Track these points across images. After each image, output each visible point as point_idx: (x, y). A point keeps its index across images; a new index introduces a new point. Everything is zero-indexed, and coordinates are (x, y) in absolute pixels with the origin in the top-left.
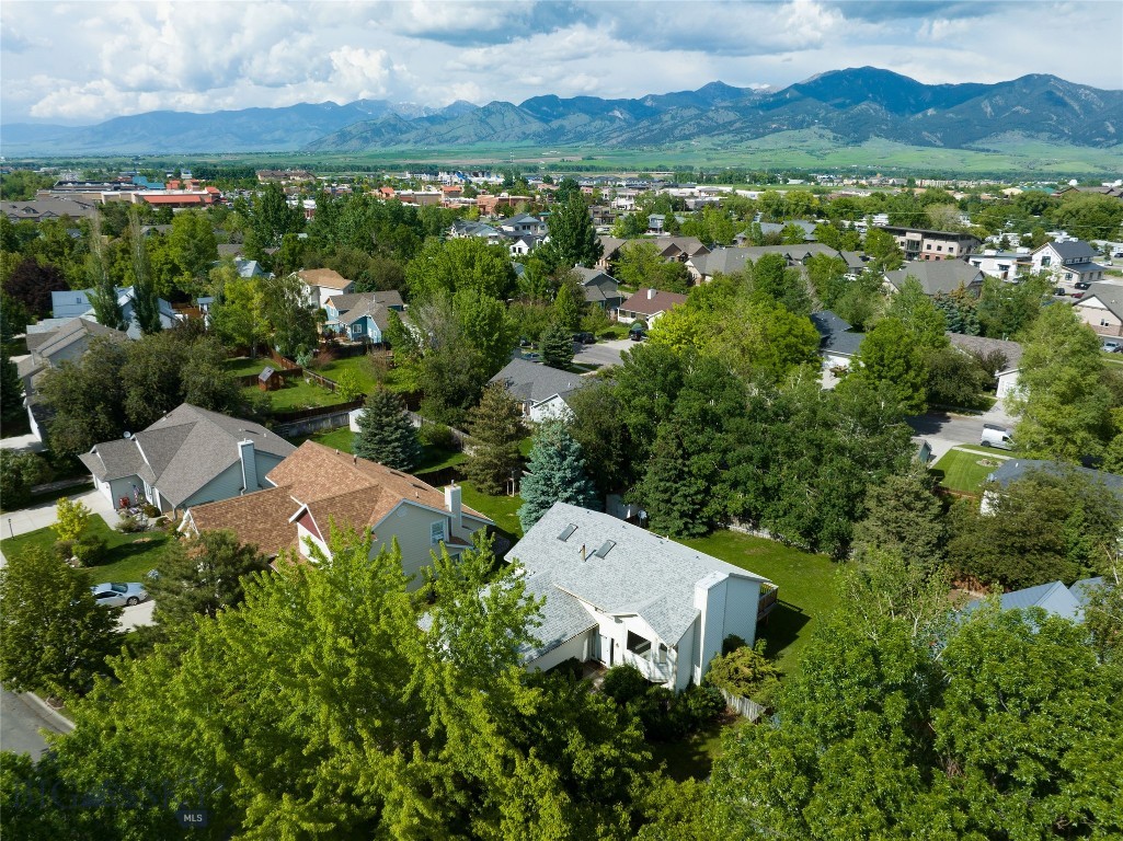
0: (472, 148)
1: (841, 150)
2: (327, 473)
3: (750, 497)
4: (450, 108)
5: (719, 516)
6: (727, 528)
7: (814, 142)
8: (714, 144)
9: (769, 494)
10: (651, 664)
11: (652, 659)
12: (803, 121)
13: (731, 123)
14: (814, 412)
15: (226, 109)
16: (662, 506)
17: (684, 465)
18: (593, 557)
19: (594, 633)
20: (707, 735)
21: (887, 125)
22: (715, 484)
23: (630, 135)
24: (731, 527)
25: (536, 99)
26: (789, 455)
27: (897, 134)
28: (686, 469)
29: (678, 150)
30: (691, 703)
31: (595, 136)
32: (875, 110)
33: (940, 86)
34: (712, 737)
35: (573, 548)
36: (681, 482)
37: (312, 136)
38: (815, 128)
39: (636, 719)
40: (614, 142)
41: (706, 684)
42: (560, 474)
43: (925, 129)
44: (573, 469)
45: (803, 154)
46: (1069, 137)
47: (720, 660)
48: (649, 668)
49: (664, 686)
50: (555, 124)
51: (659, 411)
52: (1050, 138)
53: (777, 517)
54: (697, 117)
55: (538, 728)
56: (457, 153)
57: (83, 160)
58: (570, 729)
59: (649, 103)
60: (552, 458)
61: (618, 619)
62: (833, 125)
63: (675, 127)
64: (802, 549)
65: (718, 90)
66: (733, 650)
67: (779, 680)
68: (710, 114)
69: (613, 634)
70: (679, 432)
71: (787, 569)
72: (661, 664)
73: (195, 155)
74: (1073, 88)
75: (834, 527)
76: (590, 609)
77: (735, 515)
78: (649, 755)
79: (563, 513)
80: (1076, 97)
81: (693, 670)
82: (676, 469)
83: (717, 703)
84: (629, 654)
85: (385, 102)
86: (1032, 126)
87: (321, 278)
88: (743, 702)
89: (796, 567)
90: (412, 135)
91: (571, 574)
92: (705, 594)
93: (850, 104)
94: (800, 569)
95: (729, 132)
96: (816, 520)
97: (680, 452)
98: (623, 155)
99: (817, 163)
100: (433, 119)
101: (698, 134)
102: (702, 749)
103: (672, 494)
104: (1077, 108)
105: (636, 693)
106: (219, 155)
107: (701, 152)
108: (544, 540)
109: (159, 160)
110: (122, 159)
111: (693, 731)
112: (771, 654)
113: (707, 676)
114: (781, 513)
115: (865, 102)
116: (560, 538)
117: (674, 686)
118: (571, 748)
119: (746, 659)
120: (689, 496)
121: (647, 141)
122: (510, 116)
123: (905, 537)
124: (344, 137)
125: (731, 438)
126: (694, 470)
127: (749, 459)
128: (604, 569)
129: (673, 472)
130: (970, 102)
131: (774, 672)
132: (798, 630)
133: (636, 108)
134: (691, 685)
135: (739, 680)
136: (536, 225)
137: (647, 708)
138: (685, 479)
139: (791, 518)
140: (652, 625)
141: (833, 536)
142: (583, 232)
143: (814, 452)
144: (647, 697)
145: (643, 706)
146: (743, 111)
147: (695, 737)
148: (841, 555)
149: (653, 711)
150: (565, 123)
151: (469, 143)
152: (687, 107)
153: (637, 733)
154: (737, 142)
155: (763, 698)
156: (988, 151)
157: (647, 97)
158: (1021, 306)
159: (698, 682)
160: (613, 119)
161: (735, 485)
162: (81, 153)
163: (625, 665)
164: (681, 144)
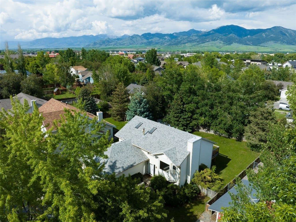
0: (128, 46)
1: (226, 46)
2: (55, 107)
3: (207, 119)
4: (123, 36)
5: (196, 126)
6: (198, 131)
7: (218, 44)
8: (192, 45)
9: (214, 117)
10: (170, 174)
11: (170, 172)
12: (215, 39)
13: (196, 40)
14: (230, 87)
15: (65, 37)
16: (176, 122)
17: (183, 108)
18: (148, 133)
19: (147, 163)
20: (193, 204)
21: (237, 40)
22: (195, 115)
23: (170, 43)
24: (200, 131)
25: (145, 34)
26: (220, 103)
27: (240, 42)
28: (184, 109)
29: (182, 47)
30: (186, 191)
31: (160, 43)
32: (234, 36)
33: (251, 30)
34: (195, 205)
35: (140, 131)
36: (183, 114)
37: (87, 44)
38: (218, 41)
39: (160, 198)
40: (165, 45)
41: (192, 183)
42: (140, 109)
43: (247, 41)
44: (144, 108)
45: (215, 47)
46: (286, 43)
47: (198, 173)
48: (169, 176)
49: (175, 184)
50: (150, 40)
51: (174, 90)
52: (281, 43)
53: (216, 126)
54: (187, 38)
55: (107, 201)
56: (124, 48)
57: (27, 50)
58: (124, 202)
59: (175, 35)
60: (137, 104)
61: (156, 156)
62: (223, 40)
63: (182, 41)
64: (225, 137)
65: (192, 31)
66: (203, 170)
67: (221, 182)
68: (191, 37)
69: (155, 162)
70: (181, 96)
71: (220, 143)
72: (173, 175)
73: (57, 48)
74: (287, 30)
75: (237, 128)
76: (146, 153)
77: (201, 126)
78: (165, 215)
79: (138, 119)
80: (288, 32)
81: (187, 178)
82: (180, 109)
83: (197, 191)
84: (161, 171)
85: (106, 35)
86: (276, 40)
87: (79, 68)
88: (208, 191)
89: (224, 143)
90: (113, 43)
91: (139, 140)
92: (192, 144)
93: (227, 35)
94: (225, 143)
95: (196, 42)
96: (231, 125)
97: (182, 103)
98: (168, 48)
99: (220, 50)
100: (119, 39)
101: (188, 42)
102: (191, 211)
103: (179, 118)
104: (288, 35)
105: (163, 187)
106: (63, 48)
107: (188, 47)
108: (130, 128)
109: (47, 50)
110: (38, 49)
111: (187, 203)
112: (218, 172)
113: (193, 180)
114: (218, 124)
115: (232, 34)
116: (136, 127)
117: (179, 184)
118: (123, 212)
119: (209, 173)
120: (185, 118)
121: (174, 44)
122: (139, 38)
123: (265, 129)
124: (95, 44)
125: (200, 98)
126: (187, 109)
127: (207, 105)
128: (152, 137)
129: (180, 110)
130: (259, 34)
131: (220, 179)
132: (227, 163)
133: (171, 36)
134: (186, 183)
135: (206, 181)
136: (143, 60)
137: (167, 193)
138: (184, 113)
139: (222, 125)
140: (170, 158)
141: (237, 131)
142: (155, 58)
143: (230, 101)
144: (167, 188)
145: (166, 192)
146: (200, 37)
147: (188, 205)
148: (239, 139)
149: (170, 194)
150: (153, 40)
151: (127, 45)
152: (185, 35)
153: (159, 204)
154: (197, 44)
155: (216, 189)
156: (264, 46)
157: (174, 33)
158: (284, 74)
159: (189, 182)
160: (165, 39)
161: (201, 115)
162: (27, 48)
163: (159, 175)
164: (183, 45)
